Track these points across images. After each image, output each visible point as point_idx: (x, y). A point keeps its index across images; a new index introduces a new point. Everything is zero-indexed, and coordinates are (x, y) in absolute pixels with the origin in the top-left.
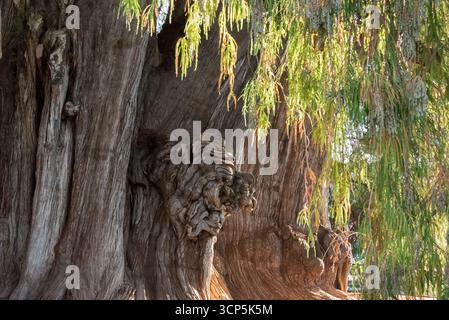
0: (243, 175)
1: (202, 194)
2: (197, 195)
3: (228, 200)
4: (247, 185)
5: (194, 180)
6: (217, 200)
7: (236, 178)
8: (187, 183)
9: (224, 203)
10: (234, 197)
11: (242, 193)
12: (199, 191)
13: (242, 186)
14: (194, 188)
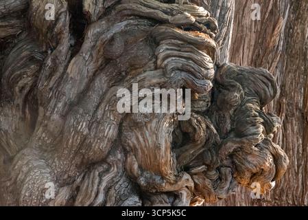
0: (240, 77)
1: (119, 143)
2: (104, 145)
3: (200, 159)
4: (254, 107)
5: (94, 97)
6: (167, 157)
7: (220, 85)
8: (71, 107)
9: (187, 169)
10: (218, 147)
11: (241, 135)
12: (110, 131)
13: (241, 111)
14: (95, 123)
